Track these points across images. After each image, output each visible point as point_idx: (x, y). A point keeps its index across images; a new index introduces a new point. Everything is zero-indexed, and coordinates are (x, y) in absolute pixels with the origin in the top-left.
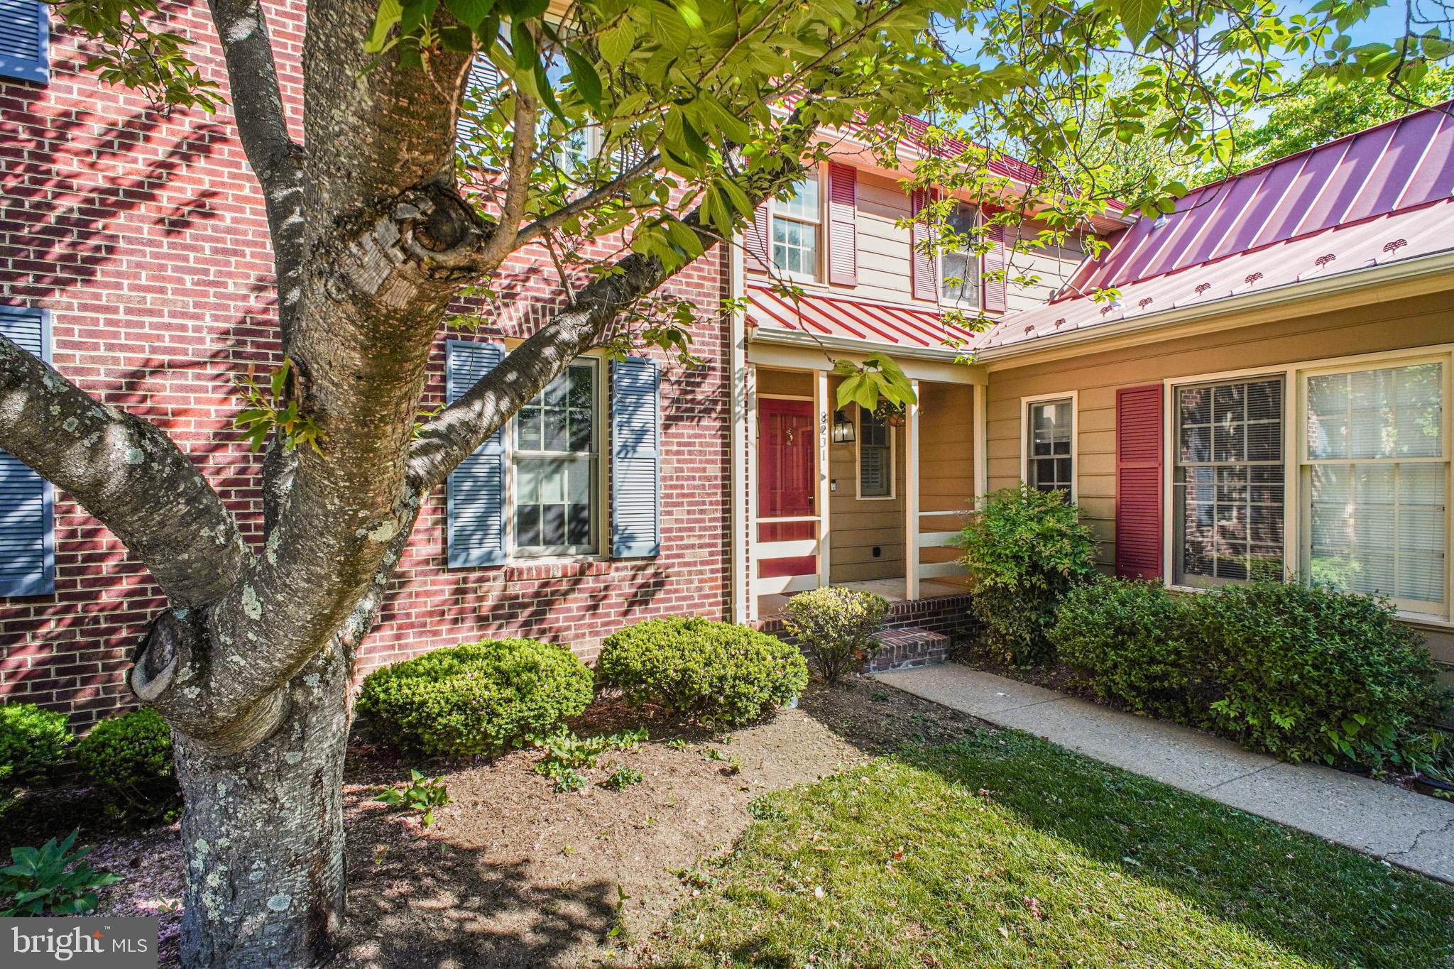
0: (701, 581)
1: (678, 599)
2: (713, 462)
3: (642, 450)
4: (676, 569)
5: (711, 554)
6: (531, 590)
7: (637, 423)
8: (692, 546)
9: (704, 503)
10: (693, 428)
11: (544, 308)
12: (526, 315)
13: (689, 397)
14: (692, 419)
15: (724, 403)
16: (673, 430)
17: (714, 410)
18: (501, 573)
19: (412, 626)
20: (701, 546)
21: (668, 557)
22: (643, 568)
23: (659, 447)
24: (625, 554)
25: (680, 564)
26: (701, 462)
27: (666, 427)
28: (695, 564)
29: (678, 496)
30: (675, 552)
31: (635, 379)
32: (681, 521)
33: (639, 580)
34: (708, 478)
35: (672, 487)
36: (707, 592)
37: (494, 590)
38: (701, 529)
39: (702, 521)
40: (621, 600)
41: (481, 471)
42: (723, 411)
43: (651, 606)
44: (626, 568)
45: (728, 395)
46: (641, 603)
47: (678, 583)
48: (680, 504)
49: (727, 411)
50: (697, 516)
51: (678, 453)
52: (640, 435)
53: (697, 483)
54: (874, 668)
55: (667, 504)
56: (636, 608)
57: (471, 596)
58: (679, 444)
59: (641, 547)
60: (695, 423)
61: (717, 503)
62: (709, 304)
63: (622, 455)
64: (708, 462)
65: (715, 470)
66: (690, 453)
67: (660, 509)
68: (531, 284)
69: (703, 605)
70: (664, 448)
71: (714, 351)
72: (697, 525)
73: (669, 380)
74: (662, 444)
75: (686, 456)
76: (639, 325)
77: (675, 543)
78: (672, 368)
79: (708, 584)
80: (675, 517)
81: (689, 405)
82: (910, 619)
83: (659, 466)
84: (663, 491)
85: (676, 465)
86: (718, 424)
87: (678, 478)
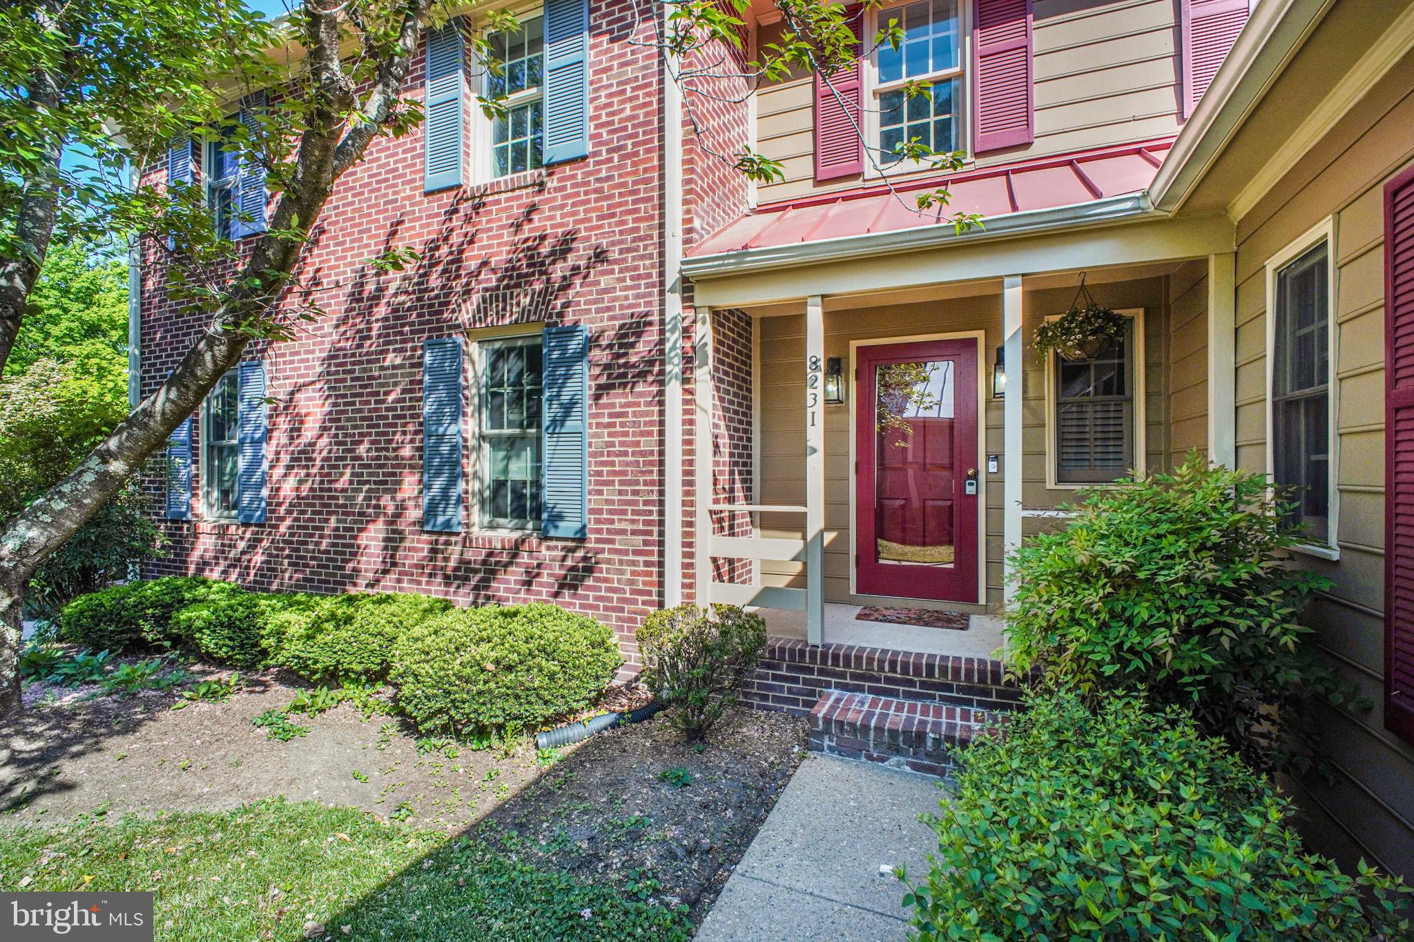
0: (633, 573)
1: (608, 589)
2: (649, 434)
4: (606, 555)
5: (646, 543)
6: (480, 558)
7: (565, 398)
8: (622, 532)
9: (637, 483)
10: (627, 397)
11: (491, 296)
12: (479, 306)
13: (622, 361)
14: (624, 385)
15: (662, 363)
16: (604, 400)
17: (651, 372)
18: (459, 539)
20: (634, 533)
21: (598, 541)
22: (573, 550)
23: (588, 421)
24: (552, 533)
25: (610, 551)
26: (635, 434)
27: (597, 397)
28: (626, 552)
29: (609, 473)
30: (605, 536)
31: (564, 349)
32: (611, 502)
33: (569, 563)
34: (642, 454)
35: (603, 463)
36: (641, 586)
37: (454, 554)
38: (634, 512)
39: (635, 503)
40: (552, 580)
42: (659, 373)
43: (580, 592)
44: (556, 547)
45: (663, 352)
46: (570, 587)
47: (608, 571)
48: (612, 483)
49: (662, 372)
50: (630, 497)
51: (609, 425)
52: (568, 408)
53: (630, 458)
54: (831, 749)
55: (597, 483)
56: (566, 592)
57: (440, 556)
58: (611, 415)
59: (567, 528)
60: (628, 390)
61: (651, 483)
62: (645, 247)
63: (550, 430)
64: (642, 434)
65: (649, 444)
66: (622, 425)
67: (587, 488)
68: (482, 276)
69: (635, 602)
70: (594, 421)
71: (651, 302)
72: (630, 508)
73: (600, 346)
74: (592, 416)
75: (618, 429)
76: (571, 292)
77: (604, 527)
78: (603, 331)
79: (641, 578)
80: (605, 497)
81: (622, 370)
82: (989, 694)
83: (588, 440)
84: (593, 468)
85: (607, 439)
86: (655, 389)
87: (609, 454)
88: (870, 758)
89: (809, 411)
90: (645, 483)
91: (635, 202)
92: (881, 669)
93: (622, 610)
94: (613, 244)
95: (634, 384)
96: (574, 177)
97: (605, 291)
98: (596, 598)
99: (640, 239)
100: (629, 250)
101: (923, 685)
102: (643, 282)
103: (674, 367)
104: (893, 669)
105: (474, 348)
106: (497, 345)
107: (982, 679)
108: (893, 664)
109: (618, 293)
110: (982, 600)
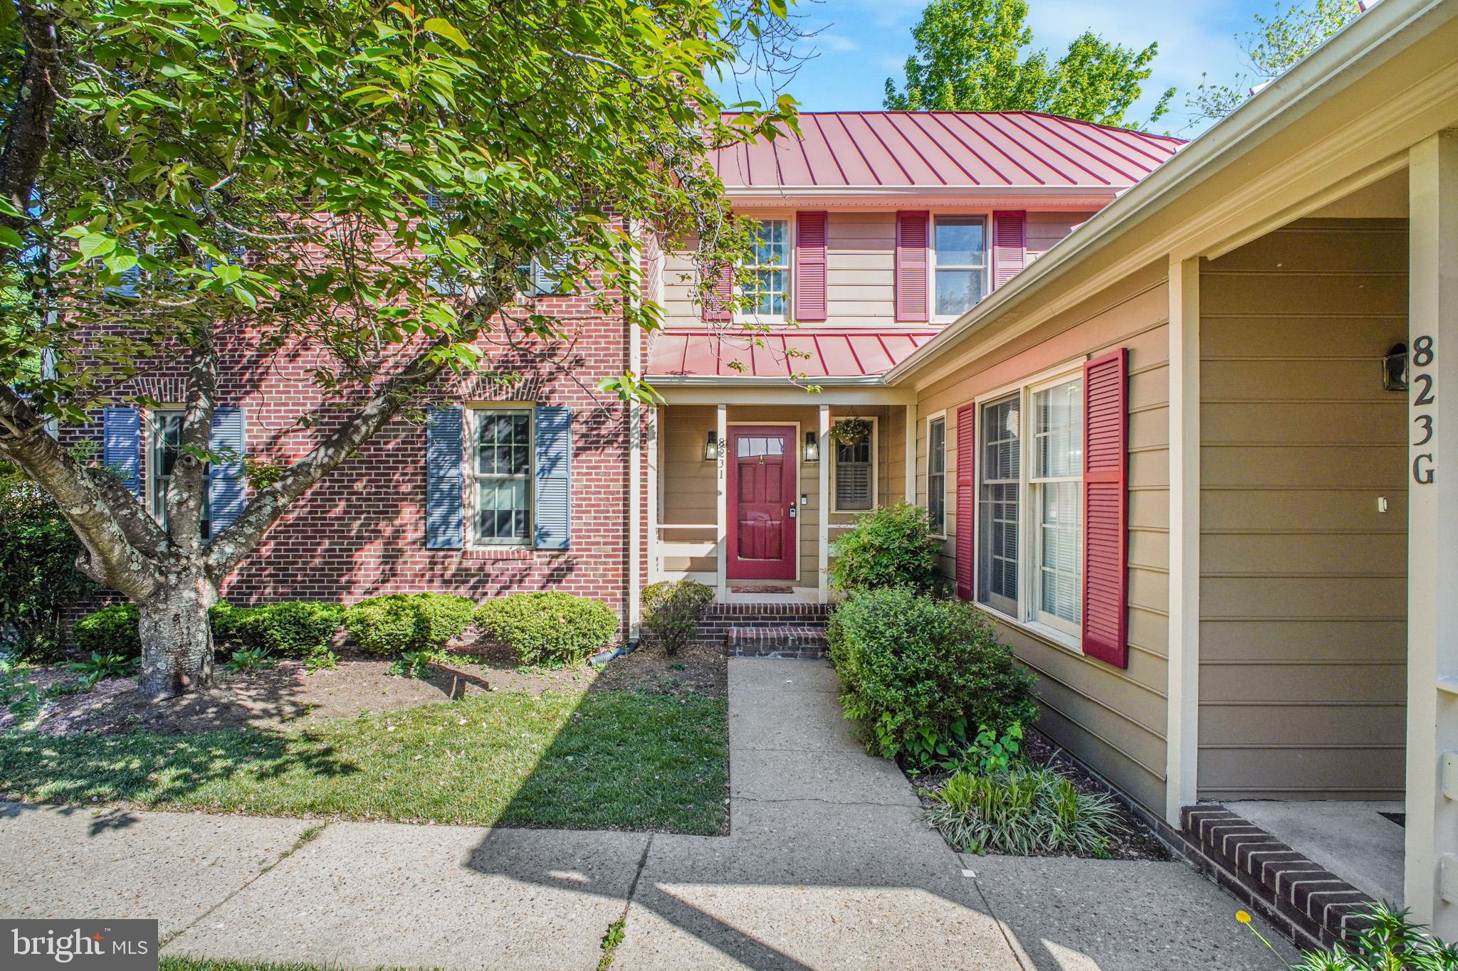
0: (605, 570)
1: (585, 581)
2: (617, 480)
3: (555, 473)
4: (584, 559)
6: (477, 566)
7: (552, 453)
8: (598, 543)
9: (608, 511)
10: (599, 456)
11: (489, 378)
12: (478, 384)
13: (595, 432)
14: (597, 448)
15: (626, 436)
16: (583, 457)
17: (616, 441)
18: (460, 553)
19: (406, 582)
20: (605, 544)
21: (578, 550)
22: (557, 557)
23: (570, 470)
24: (541, 546)
25: (588, 556)
26: (605, 480)
27: (576, 455)
28: (600, 557)
29: (586, 505)
30: (584, 546)
31: (551, 422)
32: (590, 524)
33: (554, 565)
34: (611, 493)
35: (582, 499)
36: (610, 578)
37: (453, 564)
38: (605, 531)
39: (607, 524)
40: (540, 578)
41: (445, 487)
42: (624, 442)
43: (563, 584)
44: (543, 555)
45: (628, 429)
46: (555, 581)
47: (586, 569)
48: (589, 512)
49: (627, 442)
50: (602, 521)
51: (587, 474)
52: (554, 462)
53: (602, 496)
54: (743, 652)
55: (578, 512)
56: (551, 585)
57: (440, 566)
58: (588, 468)
59: (554, 541)
60: (600, 451)
61: (618, 512)
62: (615, 361)
63: (540, 476)
64: (612, 480)
65: (618, 487)
66: (597, 474)
67: (571, 515)
69: (606, 588)
70: (576, 471)
72: (602, 528)
73: (579, 421)
74: (574, 467)
75: (593, 476)
76: (557, 383)
77: (583, 540)
78: (581, 412)
79: (611, 573)
80: (584, 521)
81: (595, 438)
83: (570, 483)
84: (575, 502)
85: (585, 483)
86: (619, 452)
87: (587, 493)
88: (761, 655)
89: (719, 470)
90: (614, 512)
91: (606, 331)
92: (759, 612)
94: (590, 355)
95: (603, 448)
96: (560, 306)
97: (584, 385)
98: (577, 588)
99: (610, 355)
100: (601, 361)
101: (781, 619)
103: (635, 439)
104: (765, 612)
105: (469, 413)
106: (489, 413)
107: (810, 612)
108: (766, 609)
110: (798, 578)
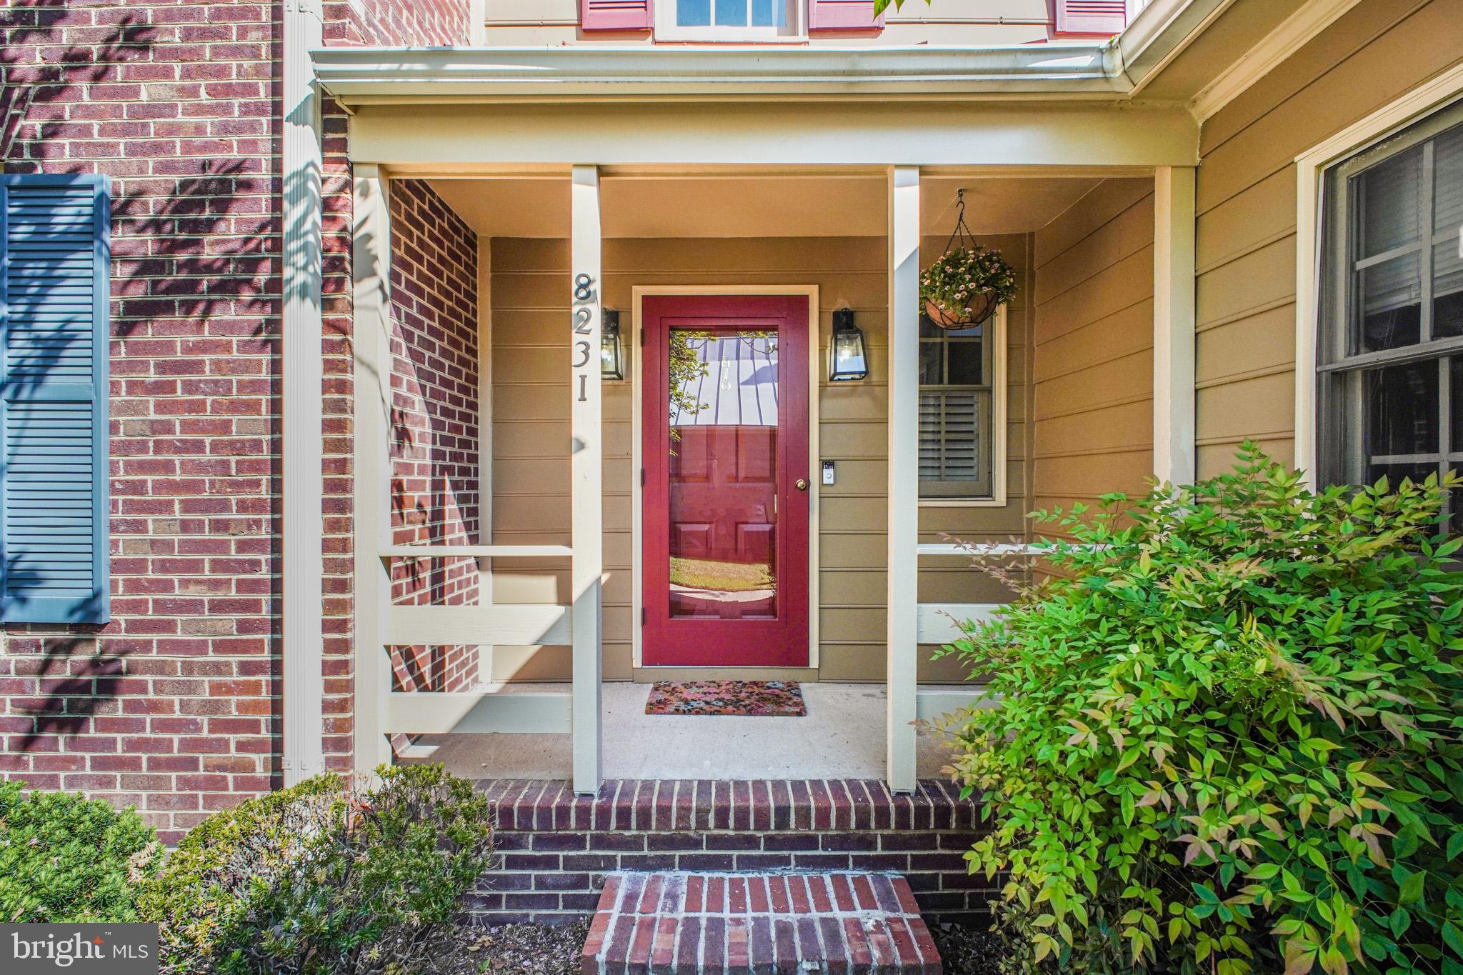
0: (215, 688)
1: (158, 725)
3: (54, 383)
4: (154, 655)
5: (243, 627)
7: (49, 324)
8: (191, 606)
9: (224, 506)
10: (197, 331)
13: (182, 256)
14: (189, 307)
16: (147, 334)
17: (249, 283)
20: (217, 607)
21: (133, 627)
22: (67, 648)
23: (106, 377)
25: (162, 646)
26: (217, 408)
27: (124, 329)
28: (201, 648)
29: (158, 487)
30: (150, 616)
31: (44, 224)
32: (168, 546)
33: (58, 675)
35: (144, 467)
36: (234, 714)
38: (217, 566)
39: (222, 546)
40: (16, 714)
42: (267, 286)
43: (91, 734)
44: (26, 644)
45: (280, 244)
46: (61, 726)
47: (159, 688)
48: (165, 507)
49: (279, 284)
50: (207, 536)
51: (158, 388)
52: (53, 349)
53: (207, 457)
55: (130, 507)
56: (55, 736)
58: (162, 368)
59: (53, 600)
60: (199, 317)
62: (242, 32)
64: (235, 407)
66: (190, 387)
67: (106, 517)
69: (223, 746)
70: (123, 379)
71: (254, 143)
72: (207, 558)
73: (132, 222)
74: (116, 367)
75: (179, 395)
76: (65, 106)
77: (150, 597)
78: (140, 193)
79: (234, 699)
80: (151, 535)
81: (183, 276)
82: (871, 845)
83: (106, 418)
84: (122, 476)
85: (153, 416)
86: (257, 317)
87: (159, 447)
89: (576, 373)
90: (243, 506)
92: (702, 824)
93: (193, 764)
94: (168, 16)
95: (210, 305)
97: (151, 110)
98: (131, 745)
99: (231, 14)
100: (205, 34)
101: (771, 842)
102: (236, 102)
104: (722, 822)
107: (863, 823)
109: (180, 118)
110: (814, 662)
